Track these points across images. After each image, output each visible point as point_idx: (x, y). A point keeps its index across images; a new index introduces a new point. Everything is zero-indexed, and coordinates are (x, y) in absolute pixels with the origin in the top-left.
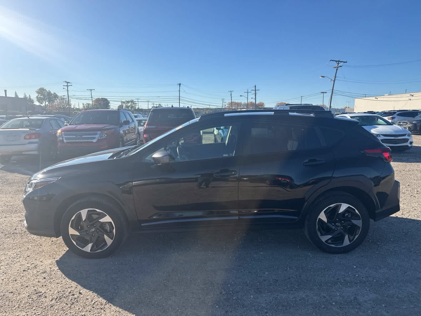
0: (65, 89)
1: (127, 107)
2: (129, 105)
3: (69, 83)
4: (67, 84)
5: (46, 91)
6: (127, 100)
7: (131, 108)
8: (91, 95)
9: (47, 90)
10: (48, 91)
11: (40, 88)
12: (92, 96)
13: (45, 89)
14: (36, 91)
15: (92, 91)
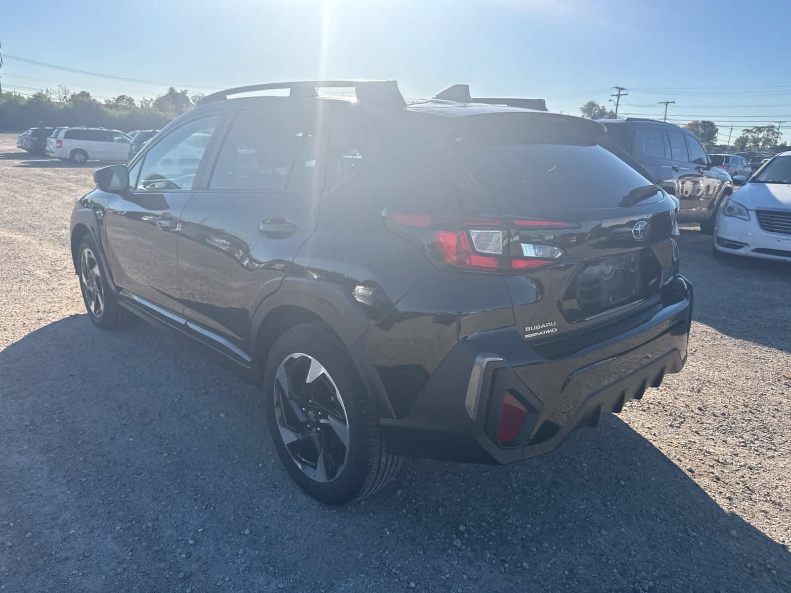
0: (612, 102)
1: (756, 141)
2: (761, 136)
3: (623, 89)
4: (620, 91)
5: (597, 108)
6: (759, 125)
7: (764, 144)
8: (664, 114)
9: (599, 105)
10: (601, 108)
11: (589, 101)
12: (666, 115)
13: (597, 103)
14: (582, 108)
15: (668, 105)
